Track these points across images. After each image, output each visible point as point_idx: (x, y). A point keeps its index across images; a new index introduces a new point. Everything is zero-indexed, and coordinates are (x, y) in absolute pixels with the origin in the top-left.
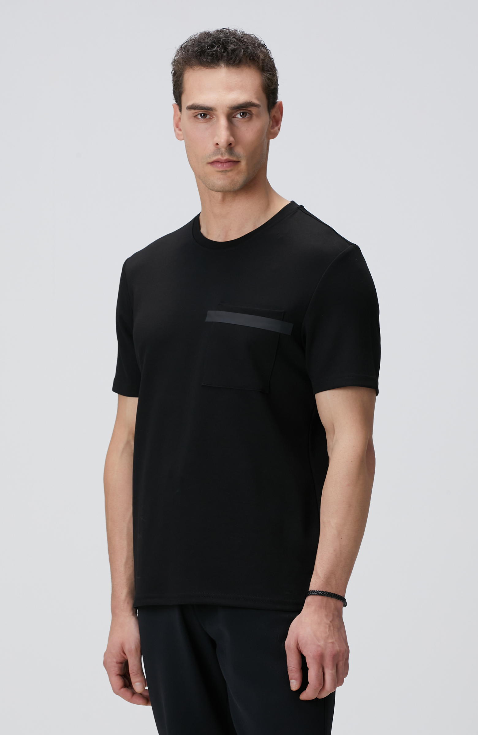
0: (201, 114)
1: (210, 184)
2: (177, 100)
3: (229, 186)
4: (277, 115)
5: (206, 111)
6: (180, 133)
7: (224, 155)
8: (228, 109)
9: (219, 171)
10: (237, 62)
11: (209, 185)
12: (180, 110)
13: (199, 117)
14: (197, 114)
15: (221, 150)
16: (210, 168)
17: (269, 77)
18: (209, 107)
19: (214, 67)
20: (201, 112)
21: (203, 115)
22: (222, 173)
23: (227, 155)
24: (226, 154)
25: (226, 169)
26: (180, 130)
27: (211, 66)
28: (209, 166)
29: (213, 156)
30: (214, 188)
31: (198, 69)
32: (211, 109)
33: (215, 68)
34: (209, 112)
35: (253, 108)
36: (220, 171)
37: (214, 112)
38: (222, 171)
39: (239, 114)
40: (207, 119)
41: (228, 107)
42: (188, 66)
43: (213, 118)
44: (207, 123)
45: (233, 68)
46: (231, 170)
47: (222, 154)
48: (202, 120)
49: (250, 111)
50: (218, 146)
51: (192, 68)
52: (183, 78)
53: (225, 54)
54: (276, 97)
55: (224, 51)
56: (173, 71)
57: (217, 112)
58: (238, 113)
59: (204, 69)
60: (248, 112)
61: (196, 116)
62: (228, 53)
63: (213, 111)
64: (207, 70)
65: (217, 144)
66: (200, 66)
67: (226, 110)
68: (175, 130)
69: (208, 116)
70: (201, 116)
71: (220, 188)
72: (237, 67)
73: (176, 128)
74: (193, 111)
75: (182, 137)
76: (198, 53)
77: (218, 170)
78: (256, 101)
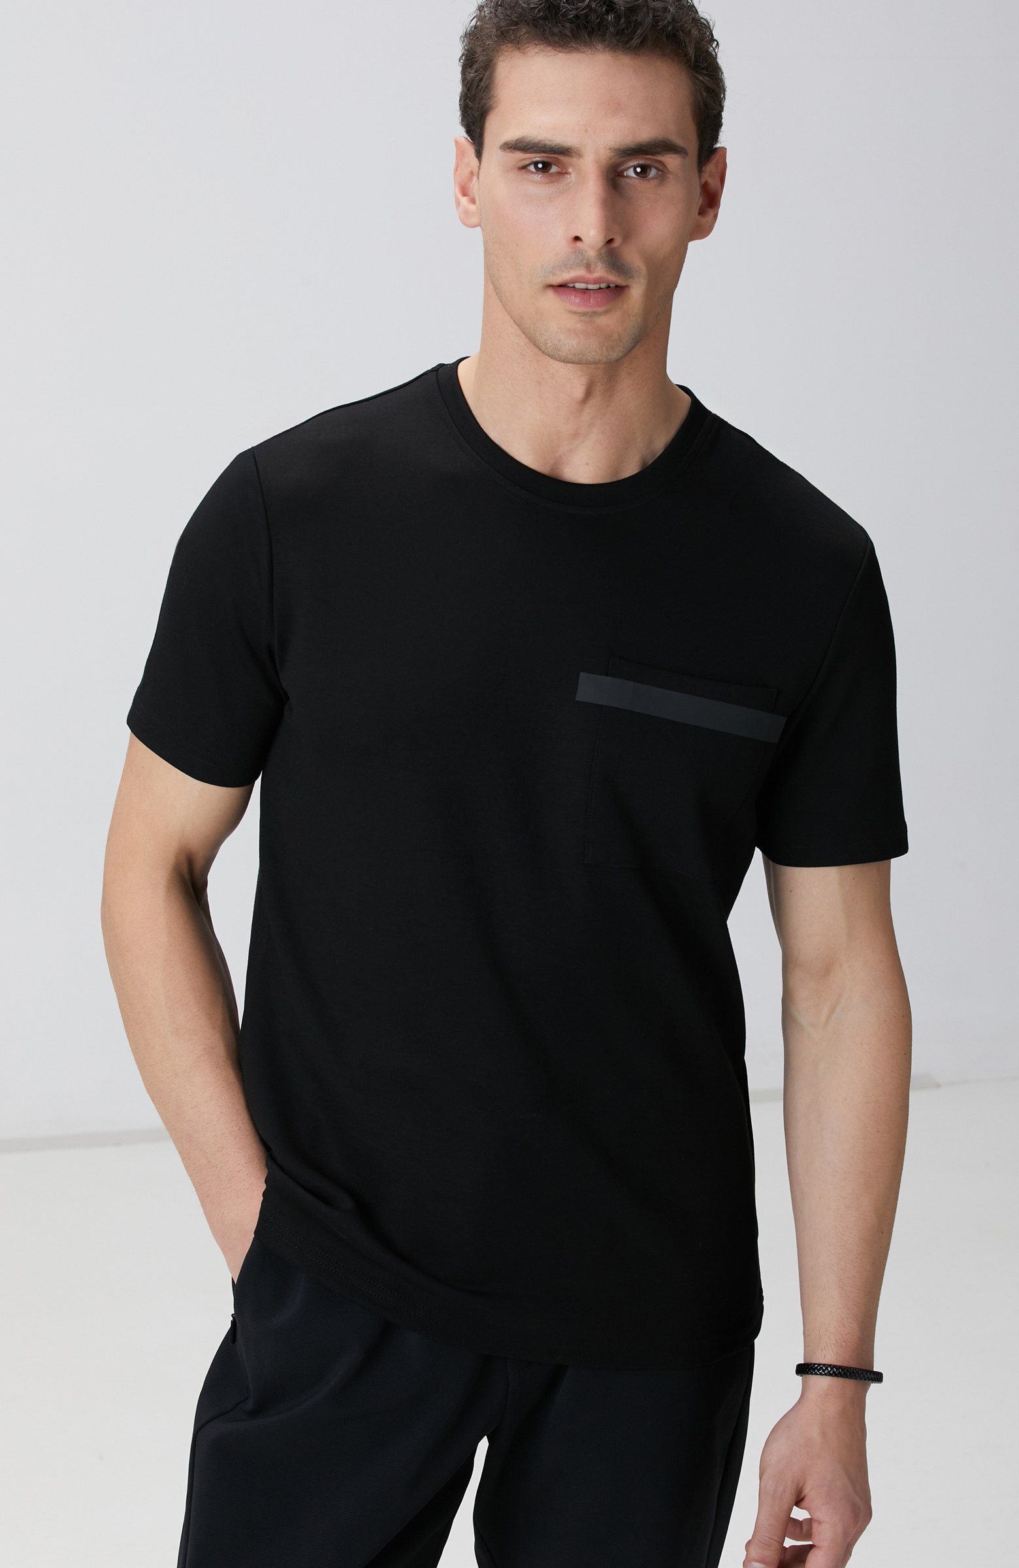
0: (536, 164)
1: (549, 342)
2: (473, 128)
3: (597, 350)
4: (713, 183)
5: (548, 157)
6: (472, 207)
7: (593, 266)
8: (609, 154)
9: (575, 313)
10: (635, 42)
11: (546, 344)
12: (479, 154)
13: (532, 168)
14: (527, 162)
15: (586, 254)
16: (552, 301)
17: (708, 85)
18: (563, 148)
19: (577, 50)
20: (537, 157)
21: (540, 166)
22: (583, 318)
23: (602, 268)
24: (600, 265)
25: (595, 309)
26: (473, 201)
27: (573, 47)
28: (550, 293)
29: (564, 269)
30: (560, 353)
31: (536, 50)
32: (568, 152)
33: (582, 52)
34: (557, 159)
35: (670, 156)
36: (579, 313)
37: (575, 159)
38: (584, 314)
39: (632, 170)
40: (552, 175)
41: (610, 149)
42: (510, 45)
43: (567, 173)
44: (552, 184)
45: (626, 54)
46: (607, 312)
47: (588, 267)
48: (538, 177)
49: (661, 162)
50: (579, 244)
51: (519, 48)
52: (493, 72)
53: (610, 19)
54: (715, 138)
55: (606, 10)
56: (463, 55)
57: (581, 160)
58: (631, 167)
59: (553, 52)
60: (656, 165)
61: (524, 167)
62: (618, 18)
63: (571, 156)
64: (561, 55)
65: (577, 239)
66: (543, 44)
67: (605, 155)
68: (458, 203)
69: (554, 169)
70: (536, 167)
71: (575, 355)
72: (636, 54)
73: (460, 196)
74: (519, 155)
75: (475, 220)
76: (539, 11)
77: (574, 308)
78: (677, 141)
